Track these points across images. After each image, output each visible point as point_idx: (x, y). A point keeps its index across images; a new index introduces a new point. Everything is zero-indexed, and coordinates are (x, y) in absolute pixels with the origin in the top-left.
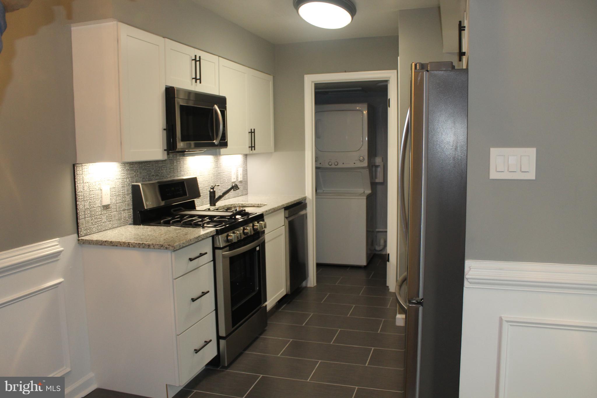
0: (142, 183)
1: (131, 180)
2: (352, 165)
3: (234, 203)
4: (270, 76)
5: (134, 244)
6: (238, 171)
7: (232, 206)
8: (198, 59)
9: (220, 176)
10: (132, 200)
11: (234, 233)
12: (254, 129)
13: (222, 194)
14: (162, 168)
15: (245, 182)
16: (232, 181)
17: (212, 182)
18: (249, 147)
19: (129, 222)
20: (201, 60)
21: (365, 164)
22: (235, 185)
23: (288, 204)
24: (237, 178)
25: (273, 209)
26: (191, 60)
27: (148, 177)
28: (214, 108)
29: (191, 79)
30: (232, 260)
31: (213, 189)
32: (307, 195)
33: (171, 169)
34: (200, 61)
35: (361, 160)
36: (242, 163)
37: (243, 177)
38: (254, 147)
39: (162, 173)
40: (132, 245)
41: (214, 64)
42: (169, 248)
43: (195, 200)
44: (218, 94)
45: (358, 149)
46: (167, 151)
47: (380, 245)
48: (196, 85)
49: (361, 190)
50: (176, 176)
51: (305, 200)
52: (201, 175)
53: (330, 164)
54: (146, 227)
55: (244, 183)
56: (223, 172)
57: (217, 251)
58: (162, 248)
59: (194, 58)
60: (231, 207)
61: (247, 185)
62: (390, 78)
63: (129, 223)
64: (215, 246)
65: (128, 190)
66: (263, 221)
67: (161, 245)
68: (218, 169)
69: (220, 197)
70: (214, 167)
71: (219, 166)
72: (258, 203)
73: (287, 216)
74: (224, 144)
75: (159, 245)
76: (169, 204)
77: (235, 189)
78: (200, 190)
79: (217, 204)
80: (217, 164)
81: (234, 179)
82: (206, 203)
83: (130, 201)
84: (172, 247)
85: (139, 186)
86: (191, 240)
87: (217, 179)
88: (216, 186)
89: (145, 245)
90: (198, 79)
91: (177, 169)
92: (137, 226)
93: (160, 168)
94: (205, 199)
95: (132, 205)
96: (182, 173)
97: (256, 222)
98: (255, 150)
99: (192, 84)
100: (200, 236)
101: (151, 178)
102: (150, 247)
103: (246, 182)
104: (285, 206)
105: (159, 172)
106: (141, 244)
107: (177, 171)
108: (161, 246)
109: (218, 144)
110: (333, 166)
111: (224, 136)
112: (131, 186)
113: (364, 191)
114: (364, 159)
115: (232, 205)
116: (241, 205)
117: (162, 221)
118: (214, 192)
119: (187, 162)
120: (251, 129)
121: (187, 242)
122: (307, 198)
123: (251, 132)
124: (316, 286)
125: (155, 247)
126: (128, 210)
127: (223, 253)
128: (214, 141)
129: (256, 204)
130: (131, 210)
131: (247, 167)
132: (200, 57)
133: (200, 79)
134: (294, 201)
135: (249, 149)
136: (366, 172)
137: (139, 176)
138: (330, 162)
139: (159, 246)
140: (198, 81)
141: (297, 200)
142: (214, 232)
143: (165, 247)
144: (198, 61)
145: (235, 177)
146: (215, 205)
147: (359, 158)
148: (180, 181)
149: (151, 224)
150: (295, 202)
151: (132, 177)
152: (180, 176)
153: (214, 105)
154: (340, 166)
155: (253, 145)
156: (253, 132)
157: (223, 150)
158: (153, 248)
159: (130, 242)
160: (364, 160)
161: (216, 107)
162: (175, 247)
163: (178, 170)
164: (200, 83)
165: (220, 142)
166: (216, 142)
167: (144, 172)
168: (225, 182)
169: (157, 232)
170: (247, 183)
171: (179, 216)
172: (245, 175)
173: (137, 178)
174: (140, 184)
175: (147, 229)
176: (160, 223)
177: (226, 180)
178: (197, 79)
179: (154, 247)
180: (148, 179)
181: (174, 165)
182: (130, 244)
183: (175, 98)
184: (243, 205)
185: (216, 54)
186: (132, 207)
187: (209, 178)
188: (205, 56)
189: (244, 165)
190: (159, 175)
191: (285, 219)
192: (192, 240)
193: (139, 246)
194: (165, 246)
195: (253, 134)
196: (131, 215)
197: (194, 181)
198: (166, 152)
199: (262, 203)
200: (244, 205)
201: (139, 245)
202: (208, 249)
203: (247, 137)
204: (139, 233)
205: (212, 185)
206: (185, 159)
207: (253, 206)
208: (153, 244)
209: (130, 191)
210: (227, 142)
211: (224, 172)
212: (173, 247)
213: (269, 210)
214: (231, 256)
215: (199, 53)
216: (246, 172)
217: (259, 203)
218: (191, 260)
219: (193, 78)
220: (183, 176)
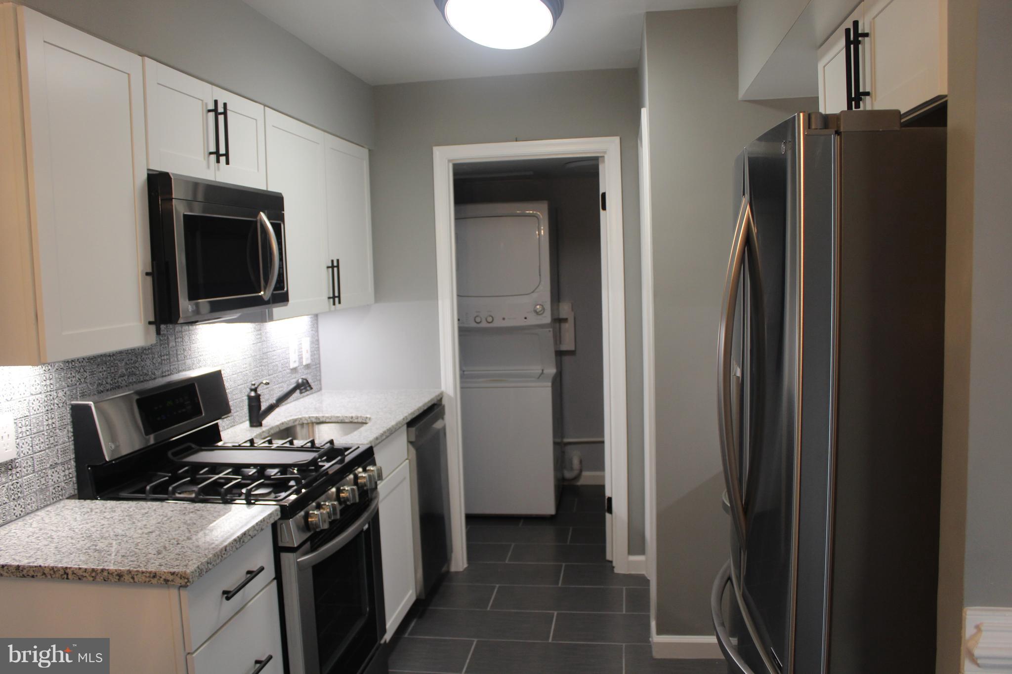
0: (96, 398)
1: (68, 393)
2: (521, 323)
3: (300, 417)
4: (364, 149)
5: (80, 573)
6: (301, 344)
7: (297, 423)
8: (221, 110)
9: (266, 360)
10: (72, 438)
11: (319, 507)
12: (338, 261)
13: (274, 402)
14: (143, 356)
15: (315, 365)
16: (291, 367)
17: (251, 374)
18: (329, 298)
19: (68, 493)
20: (229, 113)
21: (547, 318)
22: (303, 382)
23: (414, 414)
24: (301, 358)
25: (388, 430)
26: (205, 111)
27: (112, 380)
28: (258, 218)
29: (207, 154)
30: (319, 569)
31: (255, 390)
32: (443, 388)
33: (164, 356)
34: (225, 113)
35: (538, 311)
36: (309, 327)
37: (311, 356)
38: (339, 297)
39: (142, 367)
40: (73, 573)
41: (255, 121)
42: (173, 581)
43: (219, 421)
44: (264, 188)
45: (532, 291)
46: (156, 326)
47: (572, 469)
48: (218, 169)
49: (536, 369)
50: (175, 370)
51: (441, 400)
52: (229, 363)
53: (478, 320)
54: (110, 504)
55: (314, 369)
56: (273, 349)
57: (286, 557)
58: (154, 581)
59: (212, 107)
60: (293, 424)
61: (320, 370)
62: (605, 152)
63: (67, 496)
64: (280, 544)
65: (61, 418)
66: (374, 463)
67: (150, 572)
68: (262, 345)
69: (271, 408)
70: (255, 342)
71: (264, 338)
72: (351, 415)
73: (413, 439)
74: (281, 297)
75: (148, 575)
76: (163, 441)
77: (304, 391)
78: (228, 393)
79: (264, 422)
80: (261, 334)
81: (295, 362)
82: (241, 421)
83: (69, 442)
84: (181, 578)
85: (88, 407)
86: (226, 550)
87: (261, 366)
88: (262, 385)
89: (109, 573)
90: (223, 155)
91: (177, 355)
92: (88, 503)
93: (139, 357)
94: (238, 413)
95: (74, 451)
96: (188, 362)
97: (360, 470)
98: (340, 302)
99: (208, 167)
100: (247, 533)
101: (118, 382)
102: (122, 579)
103: (318, 366)
104: (409, 419)
105: (137, 365)
106: (99, 572)
107: (176, 359)
108: (152, 575)
109: (269, 300)
110: (484, 324)
111: (281, 282)
112: (70, 406)
113: (543, 370)
114: (543, 309)
115: (295, 420)
116: (314, 420)
117: (148, 488)
118: (258, 397)
119: (198, 337)
120: (332, 261)
121: (218, 556)
122: (444, 394)
123: (333, 267)
124: (466, 568)
125: (136, 580)
126: (63, 464)
127: (298, 560)
128: (260, 292)
129: (347, 417)
130: (73, 463)
131: (318, 336)
132: (225, 105)
133: (227, 155)
134: (424, 406)
135: (329, 301)
136: (549, 334)
137: (88, 381)
138: (477, 316)
139: (146, 577)
140: (223, 159)
141: (429, 402)
142: (277, 515)
143: (162, 579)
144: (221, 114)
145: (297, 360)
146: (261, 425)
147: (535, 307)
148: (184, 385)
149: (124, 494)
150: (425, 408)
151: (72, 385)
152: (185, 370)
153: (259, 213)
154: (498, 323)
155: (336, 294)
156: (335, 267)
157: (277, 310)
158: (132, 581)
159: (69, 566)
160: (543, 312)
161: (263, 216)
162: (188, 579)
163: (179, 356)
164: (227, 163)
165: (273, 294)
166: (265, 293)
167: (101, 370)
168: (277, 370)
169: (139, 524)
170: (320, 367)
171: (186, 468)
172: (315, 352)
173: (85, 385)
174: (91, 403)
175: (114, 514)
176: (143, 491)
177: (280, 365)
178: (221, 154)
179: (133, 578)
180: (111, 384)
181: (170, 346)
182: (70, 572)
183: (172, 199)
184: (319, 419)
185: (258, 101)
186: (73, 456)
187: (245, 366)
188: (235, 103)
189: (312, 330)
190: (137, 373)
191: (409, 445)
192: (228, 548)
193: (94, 578)
194: (163, 577)
195: (336, 269)
196: (71, 476)
197: (215, 379)
198: (153, 328)
199: (359, 415)
200: (321, 420)
201: (94, 574)
202: (264, 557)
203: (325, 276)
204: (93, 529)
205: (253, 383)
206: (194, 330)
207: (340, 421)
208: (129, 572)
209: (68, 419)
210: (287, 293)
211: (275, 350)
212: (185, 578)
213: (382, 435)
214: (314, 564)
215: (223, 97)
216: (317, 346)
217: (354, 415)
218: (228, 595)
219: (211, 153)
220: (189, 369)
